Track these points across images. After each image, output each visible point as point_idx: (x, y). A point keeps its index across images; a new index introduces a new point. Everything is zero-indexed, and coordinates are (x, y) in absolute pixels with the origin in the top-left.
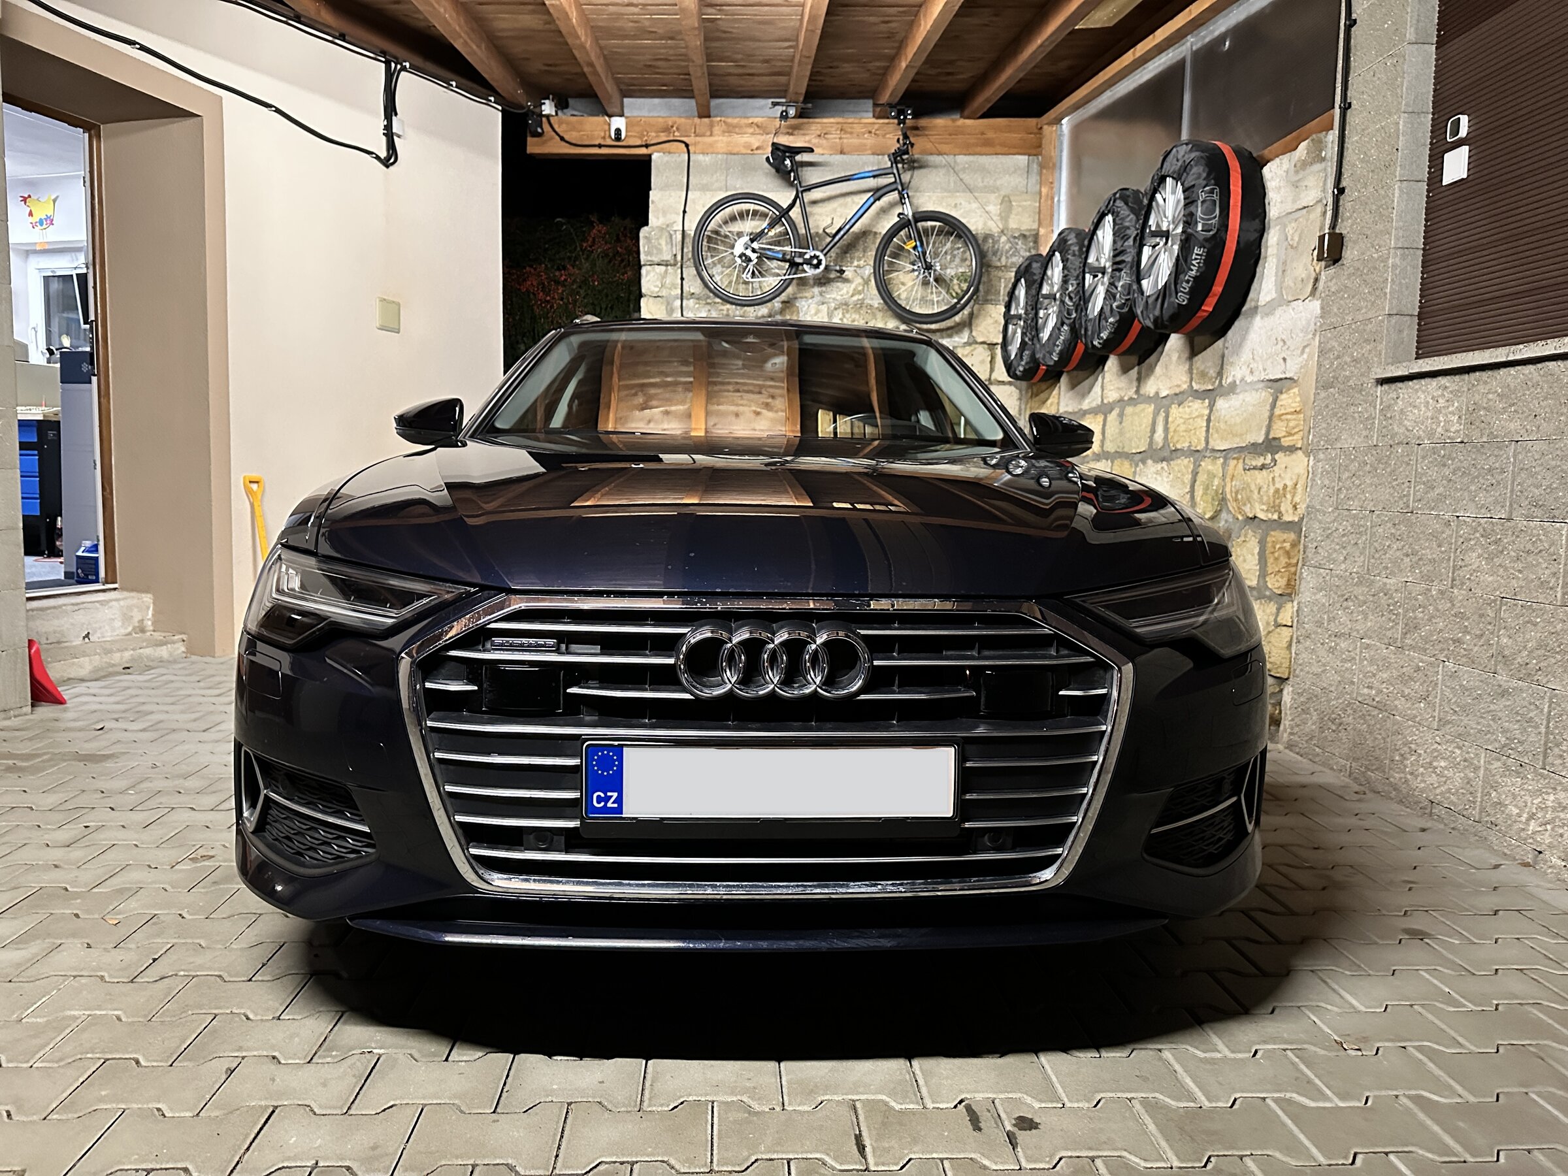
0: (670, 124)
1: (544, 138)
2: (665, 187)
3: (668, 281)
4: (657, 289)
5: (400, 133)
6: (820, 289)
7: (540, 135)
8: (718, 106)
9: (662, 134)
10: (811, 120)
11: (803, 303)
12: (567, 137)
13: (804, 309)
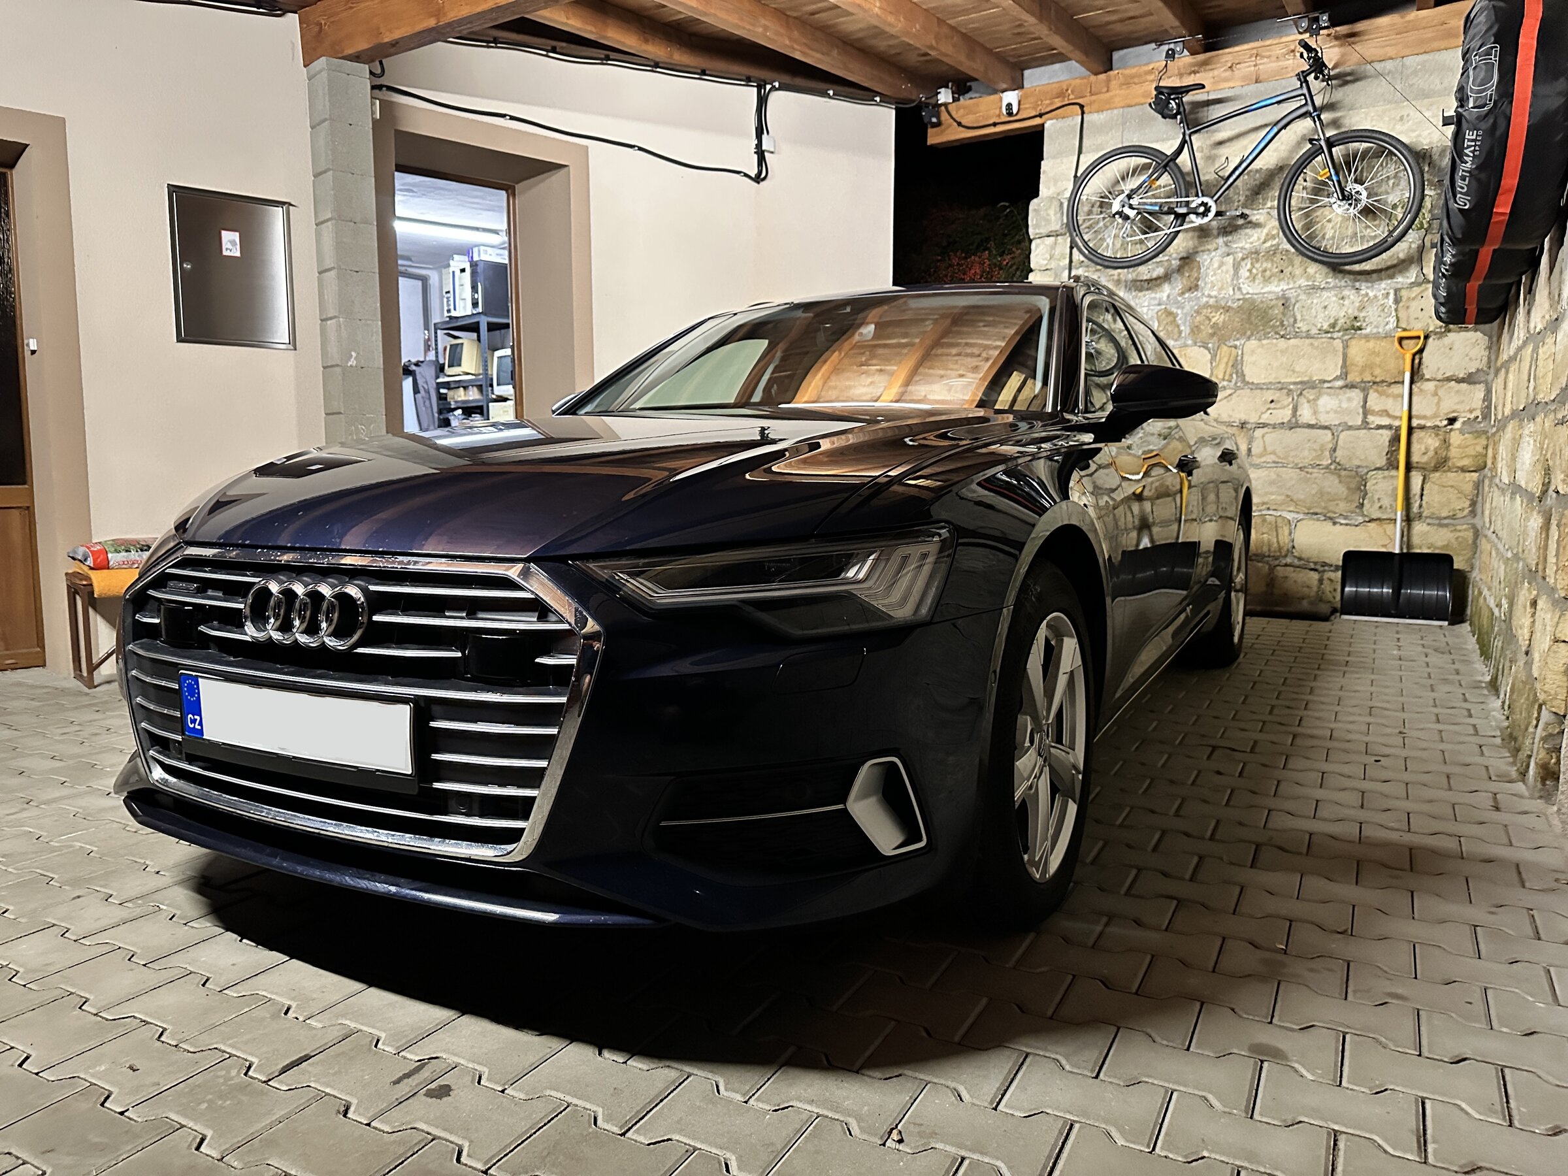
0: (1065, 88)
1: (943, 127)
2: (1058, 155)
3: (1058, 251)
4: (1046, 262)
5: (772, 150)
6: (1225, 239)
7: (939, 124)
8: (1122, 58)
9: (1056, 100)
10: (1221, 52)
11: (1205, 257)
12: (964, 122)
13: (1206, 264)
